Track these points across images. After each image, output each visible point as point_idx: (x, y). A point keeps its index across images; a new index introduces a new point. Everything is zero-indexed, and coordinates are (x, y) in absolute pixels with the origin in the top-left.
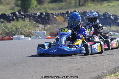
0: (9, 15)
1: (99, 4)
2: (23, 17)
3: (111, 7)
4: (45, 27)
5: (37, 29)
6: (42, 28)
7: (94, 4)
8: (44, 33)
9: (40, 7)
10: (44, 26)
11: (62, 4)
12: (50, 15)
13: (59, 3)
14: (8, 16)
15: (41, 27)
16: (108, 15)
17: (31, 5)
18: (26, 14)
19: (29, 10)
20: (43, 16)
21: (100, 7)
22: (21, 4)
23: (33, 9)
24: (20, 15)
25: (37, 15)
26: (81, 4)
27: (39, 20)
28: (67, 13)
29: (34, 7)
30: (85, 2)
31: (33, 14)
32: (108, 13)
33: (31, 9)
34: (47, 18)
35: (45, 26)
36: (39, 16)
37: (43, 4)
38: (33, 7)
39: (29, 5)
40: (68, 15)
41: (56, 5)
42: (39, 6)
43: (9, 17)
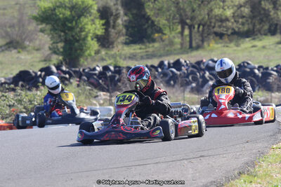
0: (36, 74)
1: (232, 45)
2: (67, 76)
3: (258, 50)
4: (111, 97)
5: (95, 102)
6: (105, 100)
7: (223, 45)
8: (110, 110)
9: (106, 53)
10: (109, 94)
11: (153, 46)
12: (124, 71)
13: (148, 44)
14: (34, 74)
15: (104, 97)
16: (249, 66)
17: (86, 50)
18: (73, 69)
19: (82, 60)
20: (109, 74)
21: (235, 50)
22: (63, 48)
23: (89, 60)
24: (59, 71)
25: (97, 72)
26: (194, 44)
27: (100, 81)
28: (161, 64)
29: (93, 54)
30: (203, 41)
31: (86, 71)
32: (248, 64)
33: (86, 59)
34: (117, 77)
35: (112, 94)
36: (100, 73)
37: (113, 47)
38: (90, 55)
39: (82, 50)
40: (162, 69)
41: (140, 49)
42: (103, 52)
43: (37, 77)
